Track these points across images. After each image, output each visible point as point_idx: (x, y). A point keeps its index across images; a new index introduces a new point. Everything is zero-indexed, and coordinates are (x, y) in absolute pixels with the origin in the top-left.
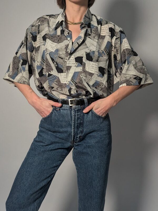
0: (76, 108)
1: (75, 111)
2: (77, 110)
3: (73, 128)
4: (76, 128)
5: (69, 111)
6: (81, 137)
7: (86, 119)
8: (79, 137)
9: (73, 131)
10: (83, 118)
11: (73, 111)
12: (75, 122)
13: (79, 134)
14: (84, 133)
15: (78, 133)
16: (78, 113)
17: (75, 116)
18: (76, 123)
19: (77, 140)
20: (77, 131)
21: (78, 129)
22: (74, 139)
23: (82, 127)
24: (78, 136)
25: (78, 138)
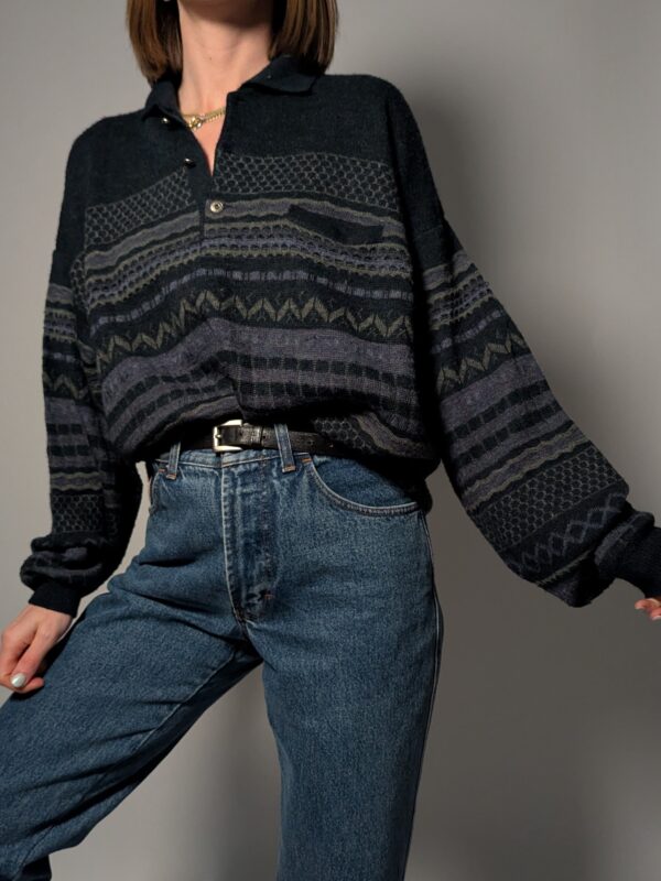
1: (234, 480)
2: (241, 474)
3: (229, 557)
4: (240, 554)
6: (269, 593)
7: (283, 515)
8: (259, 596)
9: (230, 568)
10: (273, 512)
11: (224, 476)
12: (233, 529)
13: (259, 582)
14: (278, 578)
15: (252, 578)
18: (240, 530)
19: (254, 605)
20: (246, 569)
21: (253, 562)
22: (237, 600)
23: (267, 551)
24: (256, 590)
25: (255, 600)
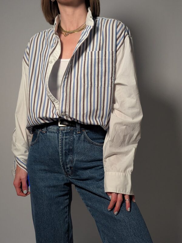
0: (64, 130)
2: (65, 133)
3: (61, 156)
4: (64, 155)
5: (57, 134)
6: (72, 167)
13: (69, 164)
16: (66, 136)
17: (62, 139)
